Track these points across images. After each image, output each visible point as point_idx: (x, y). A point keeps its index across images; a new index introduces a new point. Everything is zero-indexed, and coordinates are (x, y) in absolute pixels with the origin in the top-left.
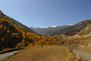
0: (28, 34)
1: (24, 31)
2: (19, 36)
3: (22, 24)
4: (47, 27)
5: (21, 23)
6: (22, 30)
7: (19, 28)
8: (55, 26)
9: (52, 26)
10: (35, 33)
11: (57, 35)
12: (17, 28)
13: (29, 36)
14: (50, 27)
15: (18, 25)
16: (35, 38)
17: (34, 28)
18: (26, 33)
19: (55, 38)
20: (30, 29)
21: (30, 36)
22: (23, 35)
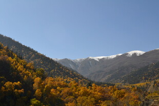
0: (49, 81)
1: (38, 75)
2: (22, 91)
4: (114, 56)
5: (32, 51)
6: (35, 71)
7: (25, 67)
8: (140, 52)
9: (131, 53)
10: (75, 76)
11: (146, 79)
12: (20, 68)
13: (53, 87)
14: (125, 55)
15: (21, 58)
16: (71, 94)
17: (72, 63)
18: (43, 78)
19: (139, 89)
20: (61, 66)
21: (55, 88)
22: (35, 85)
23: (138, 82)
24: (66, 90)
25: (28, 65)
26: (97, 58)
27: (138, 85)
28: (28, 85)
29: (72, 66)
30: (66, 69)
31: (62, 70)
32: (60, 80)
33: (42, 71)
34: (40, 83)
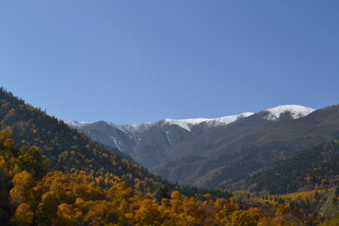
0: (53, 182)
1: (24, 166)
3: (16, 103)
4: (231, 119)
6: (15, 152)
8: (300, 110)
9: (277, 111)
10: (125, 170)
11: (315, 181)
13: (64, 198)
14: (260, 117)
17: (119, 133)
18: (39, 173)
20: (87, 140)
22: (15, 193)
23: (294, 189)
24: (101, 206)
26: (184, 123)
27: (294, 196)
29: (117, 143)
30: (102, 149)
32: (86, 180)
33: (37, 155)
34: (28, 187)
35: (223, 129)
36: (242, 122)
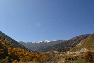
0: (14, 49)
1: (10, 47)
2: (3, 52)
4: (39, 42)
5: (9, 37)
6: (9, 45)
7: (5, 43)
8: (48, 41)
9: (45, 41)
10: (24, 48)
11: (50, 51)
12: (3, 43)
14: (43, 42)
15: (4, 40)
16: (22, 55)
18: (12, 48)
19: (47, 54)
20: (19, 44)
21: (16, 52)
22: (9, 51)
23: (47, 52)
24: (21, 53)
25: (7, 43)
26: (33, 42)
27: (47, 53)
28: (6, 50)
29: (24, 44)
30: (22, 45)
31: (20, 46)
32: (19, 49)
33: (12, 45)
34: (11, 50)
35: (38, 43)
36: (41, 43)
